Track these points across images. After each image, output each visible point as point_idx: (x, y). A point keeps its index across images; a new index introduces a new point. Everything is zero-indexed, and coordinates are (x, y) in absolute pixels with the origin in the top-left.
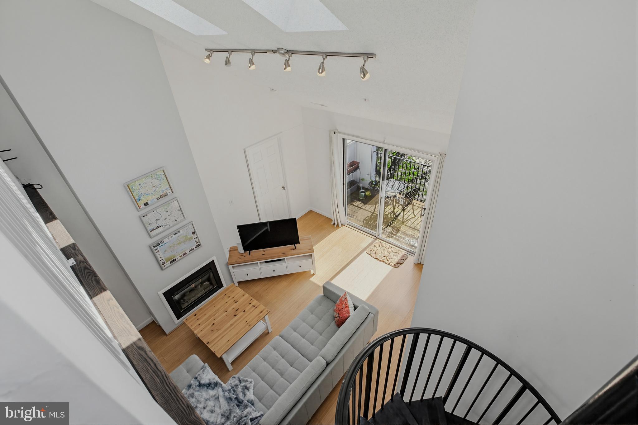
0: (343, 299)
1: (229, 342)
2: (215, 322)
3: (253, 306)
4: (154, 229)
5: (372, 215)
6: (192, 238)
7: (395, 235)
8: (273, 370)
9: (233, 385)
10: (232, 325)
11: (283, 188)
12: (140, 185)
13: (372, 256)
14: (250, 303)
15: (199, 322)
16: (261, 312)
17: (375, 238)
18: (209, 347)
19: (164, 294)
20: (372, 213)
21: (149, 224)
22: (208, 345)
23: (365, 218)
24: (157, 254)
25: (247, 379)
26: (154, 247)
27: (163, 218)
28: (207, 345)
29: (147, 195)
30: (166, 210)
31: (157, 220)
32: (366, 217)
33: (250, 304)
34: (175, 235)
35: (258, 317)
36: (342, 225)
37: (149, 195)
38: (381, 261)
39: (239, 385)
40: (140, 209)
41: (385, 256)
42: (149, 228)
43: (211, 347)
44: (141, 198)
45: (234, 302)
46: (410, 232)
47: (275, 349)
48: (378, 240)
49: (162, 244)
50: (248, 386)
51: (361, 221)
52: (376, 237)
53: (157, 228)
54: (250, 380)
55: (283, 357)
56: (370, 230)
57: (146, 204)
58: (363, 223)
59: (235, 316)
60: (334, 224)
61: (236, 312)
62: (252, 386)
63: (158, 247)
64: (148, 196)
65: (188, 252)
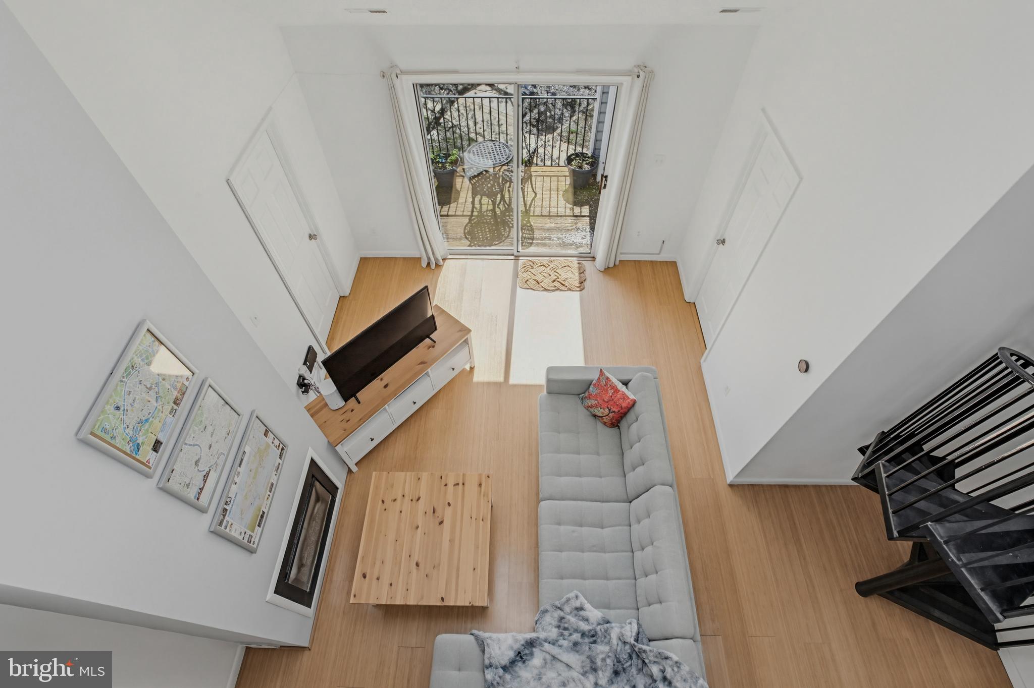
0: (603, 382)
1: (478, 570)
2: (415, 558)
3: (454, 485)
4: (201, 489)
5: (470, 220)
6: (268, 446)
7: (533, 239)
8: (586, 554)
9: (555, 623)
10: (451, 541)
11: (311, 237)
12: (118, 408)
13: (534, 290)
14: (443, 484)
15: (385, 581)
16: (480, 485)
17: (512, 257)
18: (452, 604)
19: (276, 592)
20: (468, 217)
21: (188, 486)
22: (446, 603)
23: (464, 232)
24: (233, 533)
25: (565, 597)
26: (220, 524)
27: (205, 448)
28: (443, 604)
29: (147, 420)
30: (202, 427)
31: (197, 463)
32: (465, 229)
33: (446, 485)
34: (242, 466)
35: (484, 496)
36: (444, 259)
37: (151, 419)
38: (553, 291)
39: (562, 614)
40: (150, 468)
41: (554, 281)
42: (191, 494)
43: (456, 601)
44: (140, 441)
45: (414, 501)
46: (549, 223)
47: (559, 524)
48: (521, 258)
49: (230, 505)
50: (578, 604)
51: (460, 239)
52: (513, 255)
53: (205, 481)
54: (572, 595)
55: (581, 526)
56: (488, 248)
57: (156, 447)
58: (467, 241)
59: (441, 523)
60: (429, 264)
61: (436, 515)
62: (582, 599)
63: (227, 518)
64: (152, 421)
65: (274, 479)
